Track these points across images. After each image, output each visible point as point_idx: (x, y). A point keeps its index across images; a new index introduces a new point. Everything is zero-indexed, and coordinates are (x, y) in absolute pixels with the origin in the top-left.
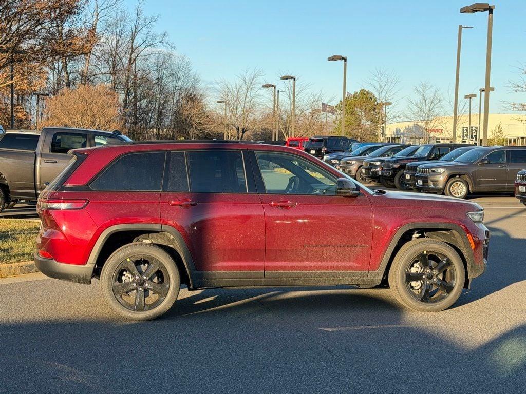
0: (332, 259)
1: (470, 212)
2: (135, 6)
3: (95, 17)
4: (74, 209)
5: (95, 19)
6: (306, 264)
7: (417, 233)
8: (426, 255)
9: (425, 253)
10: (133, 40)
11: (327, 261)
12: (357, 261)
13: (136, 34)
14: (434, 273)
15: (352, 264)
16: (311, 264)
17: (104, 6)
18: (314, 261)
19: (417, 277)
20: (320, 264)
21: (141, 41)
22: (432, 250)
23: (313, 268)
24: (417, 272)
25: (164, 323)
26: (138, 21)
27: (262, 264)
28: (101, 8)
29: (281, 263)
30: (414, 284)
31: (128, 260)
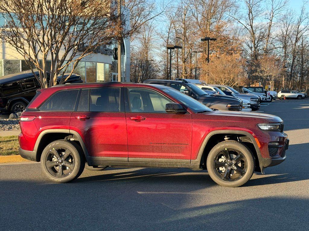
0: (168, 152)
1: (259, 124)
2: (301, 6)
3: (272, 15)
4: (29, 121)
5: (271, 16)
6: (152, 154)
7: (227, 137)
8: (226, 151)
9: (226, 149)
10: (299, 26)
11: (165, 152)
12: (183, 153)
13: (300, 23)
14: (233, 162)
15: (180, 155)
16: (155, 154)
17: (277, 8)
18: (157, 152)
19: (222, 165)
20: (160, 154)
21: (303, 27)
22: (230, 147)
23: (157, 157)
24: (222, 161)
25: (69, 184)
26: (302, 15)
27: (126, 153)
28: (275, 9)
29: (138, 153)
30: (221, 169)
31: (54, 149)
